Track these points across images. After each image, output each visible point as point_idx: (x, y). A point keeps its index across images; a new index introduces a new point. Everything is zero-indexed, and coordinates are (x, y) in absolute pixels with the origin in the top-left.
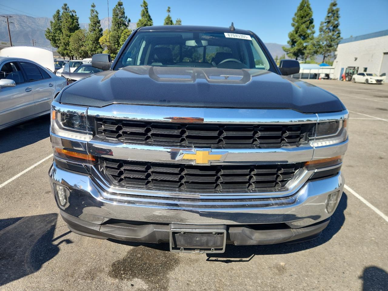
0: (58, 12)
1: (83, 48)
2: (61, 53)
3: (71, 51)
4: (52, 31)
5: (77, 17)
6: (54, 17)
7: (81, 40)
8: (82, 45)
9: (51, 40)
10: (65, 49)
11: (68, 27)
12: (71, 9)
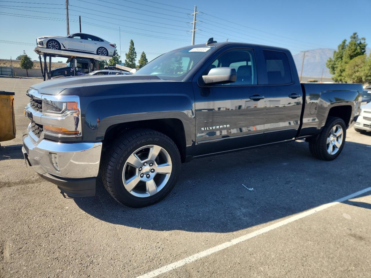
0: (344, 42)
1: (357, 74)
2: (334, 79)
3: (345, 77)
4: (333, 59)
5: (366, 44)
6: (339, 47)
7: (357, 66)
8: (358, 71)
9: (329, 68)
10: (340, 76)
11: (349, 55)
12: (360, 37)
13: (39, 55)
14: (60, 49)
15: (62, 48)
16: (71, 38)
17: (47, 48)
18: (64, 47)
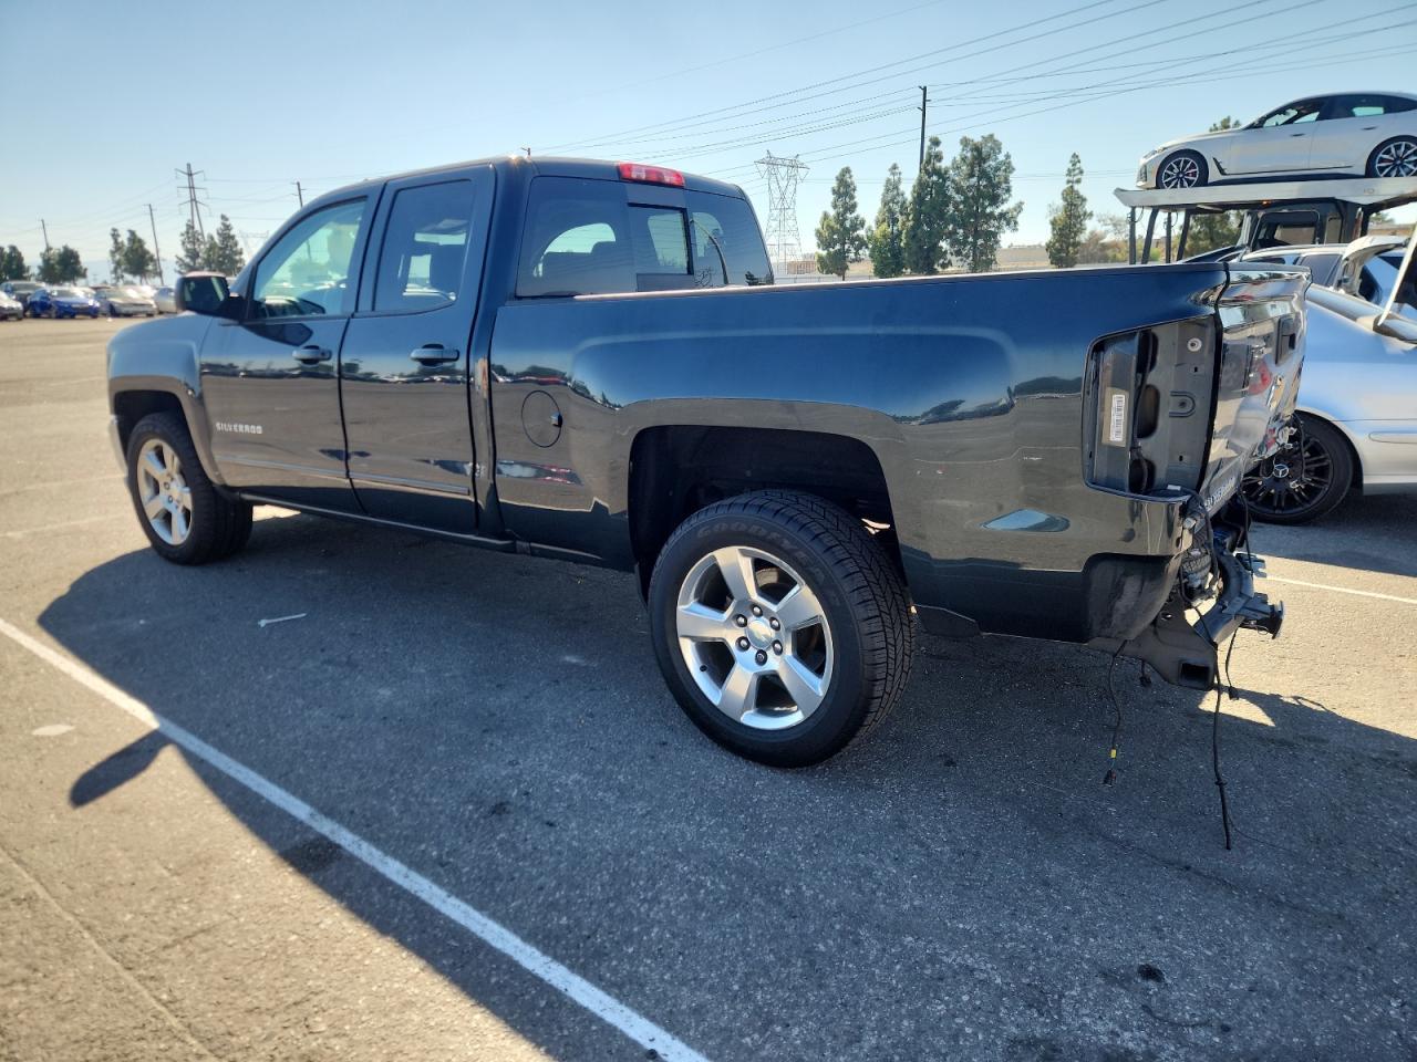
13: (1130, 210)
14: (1203, 181)
15: (1214, 175)
16: (1256, 127)
17: (1157, 187)
18: (1222, 171)
